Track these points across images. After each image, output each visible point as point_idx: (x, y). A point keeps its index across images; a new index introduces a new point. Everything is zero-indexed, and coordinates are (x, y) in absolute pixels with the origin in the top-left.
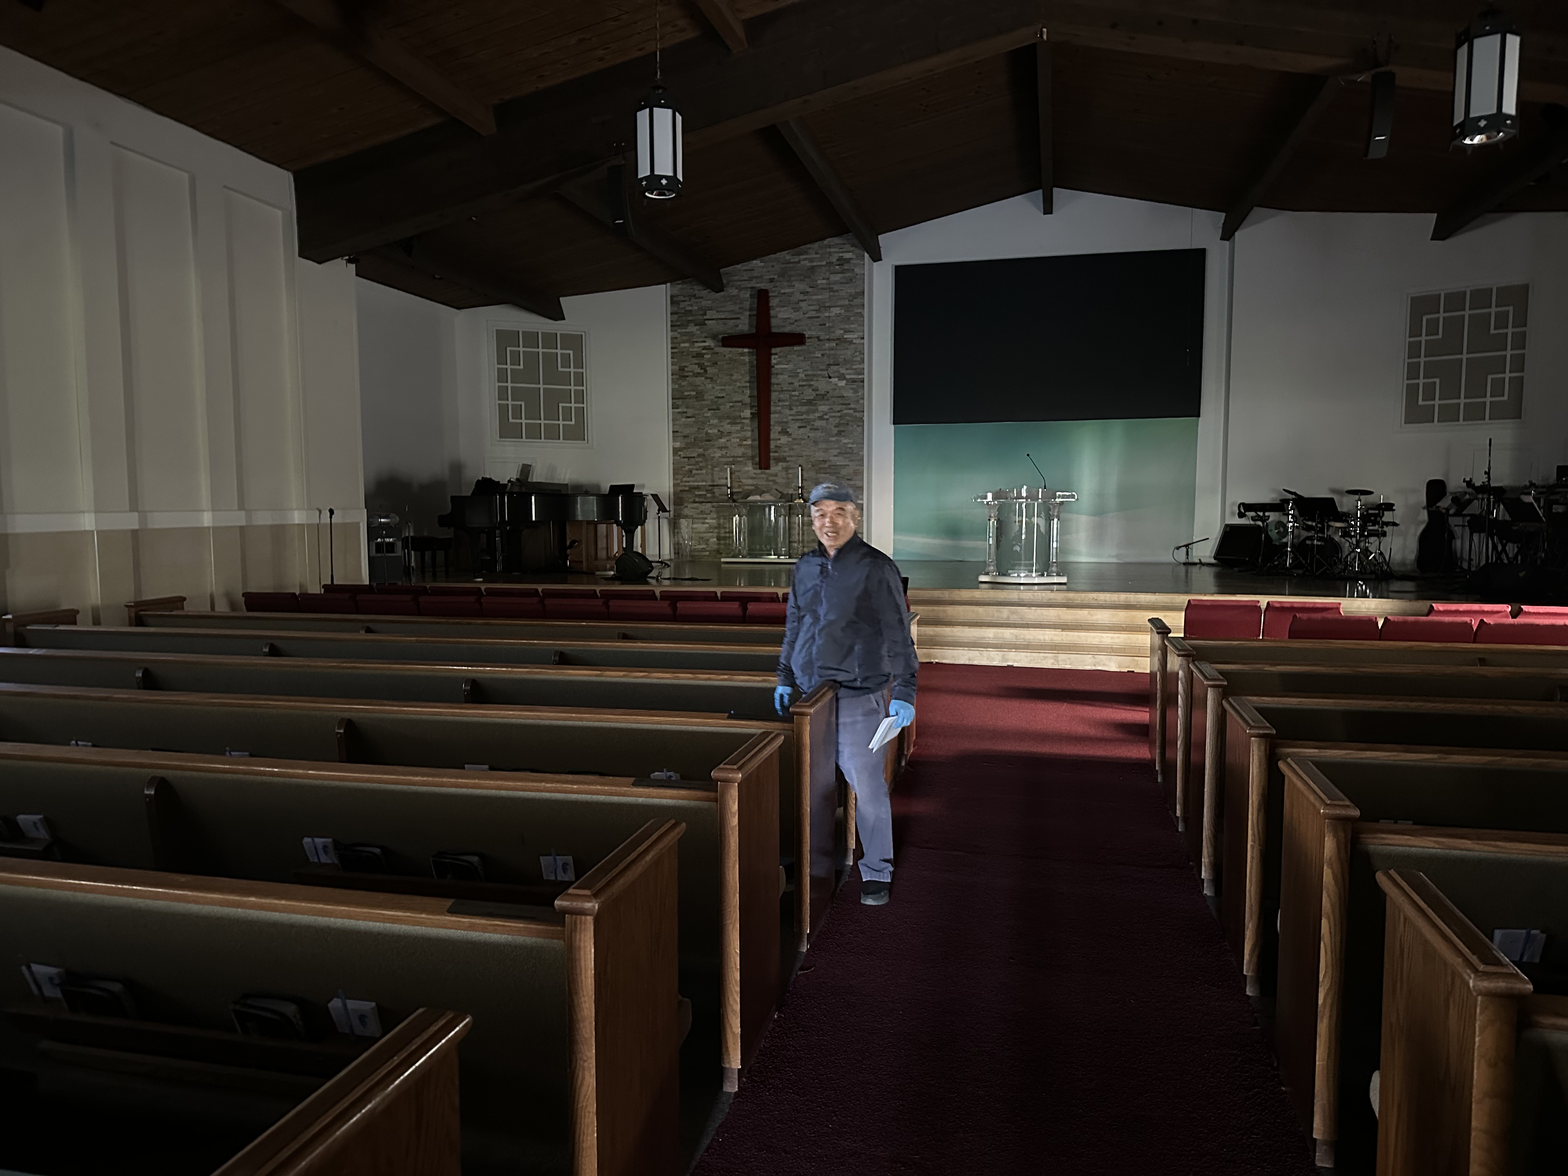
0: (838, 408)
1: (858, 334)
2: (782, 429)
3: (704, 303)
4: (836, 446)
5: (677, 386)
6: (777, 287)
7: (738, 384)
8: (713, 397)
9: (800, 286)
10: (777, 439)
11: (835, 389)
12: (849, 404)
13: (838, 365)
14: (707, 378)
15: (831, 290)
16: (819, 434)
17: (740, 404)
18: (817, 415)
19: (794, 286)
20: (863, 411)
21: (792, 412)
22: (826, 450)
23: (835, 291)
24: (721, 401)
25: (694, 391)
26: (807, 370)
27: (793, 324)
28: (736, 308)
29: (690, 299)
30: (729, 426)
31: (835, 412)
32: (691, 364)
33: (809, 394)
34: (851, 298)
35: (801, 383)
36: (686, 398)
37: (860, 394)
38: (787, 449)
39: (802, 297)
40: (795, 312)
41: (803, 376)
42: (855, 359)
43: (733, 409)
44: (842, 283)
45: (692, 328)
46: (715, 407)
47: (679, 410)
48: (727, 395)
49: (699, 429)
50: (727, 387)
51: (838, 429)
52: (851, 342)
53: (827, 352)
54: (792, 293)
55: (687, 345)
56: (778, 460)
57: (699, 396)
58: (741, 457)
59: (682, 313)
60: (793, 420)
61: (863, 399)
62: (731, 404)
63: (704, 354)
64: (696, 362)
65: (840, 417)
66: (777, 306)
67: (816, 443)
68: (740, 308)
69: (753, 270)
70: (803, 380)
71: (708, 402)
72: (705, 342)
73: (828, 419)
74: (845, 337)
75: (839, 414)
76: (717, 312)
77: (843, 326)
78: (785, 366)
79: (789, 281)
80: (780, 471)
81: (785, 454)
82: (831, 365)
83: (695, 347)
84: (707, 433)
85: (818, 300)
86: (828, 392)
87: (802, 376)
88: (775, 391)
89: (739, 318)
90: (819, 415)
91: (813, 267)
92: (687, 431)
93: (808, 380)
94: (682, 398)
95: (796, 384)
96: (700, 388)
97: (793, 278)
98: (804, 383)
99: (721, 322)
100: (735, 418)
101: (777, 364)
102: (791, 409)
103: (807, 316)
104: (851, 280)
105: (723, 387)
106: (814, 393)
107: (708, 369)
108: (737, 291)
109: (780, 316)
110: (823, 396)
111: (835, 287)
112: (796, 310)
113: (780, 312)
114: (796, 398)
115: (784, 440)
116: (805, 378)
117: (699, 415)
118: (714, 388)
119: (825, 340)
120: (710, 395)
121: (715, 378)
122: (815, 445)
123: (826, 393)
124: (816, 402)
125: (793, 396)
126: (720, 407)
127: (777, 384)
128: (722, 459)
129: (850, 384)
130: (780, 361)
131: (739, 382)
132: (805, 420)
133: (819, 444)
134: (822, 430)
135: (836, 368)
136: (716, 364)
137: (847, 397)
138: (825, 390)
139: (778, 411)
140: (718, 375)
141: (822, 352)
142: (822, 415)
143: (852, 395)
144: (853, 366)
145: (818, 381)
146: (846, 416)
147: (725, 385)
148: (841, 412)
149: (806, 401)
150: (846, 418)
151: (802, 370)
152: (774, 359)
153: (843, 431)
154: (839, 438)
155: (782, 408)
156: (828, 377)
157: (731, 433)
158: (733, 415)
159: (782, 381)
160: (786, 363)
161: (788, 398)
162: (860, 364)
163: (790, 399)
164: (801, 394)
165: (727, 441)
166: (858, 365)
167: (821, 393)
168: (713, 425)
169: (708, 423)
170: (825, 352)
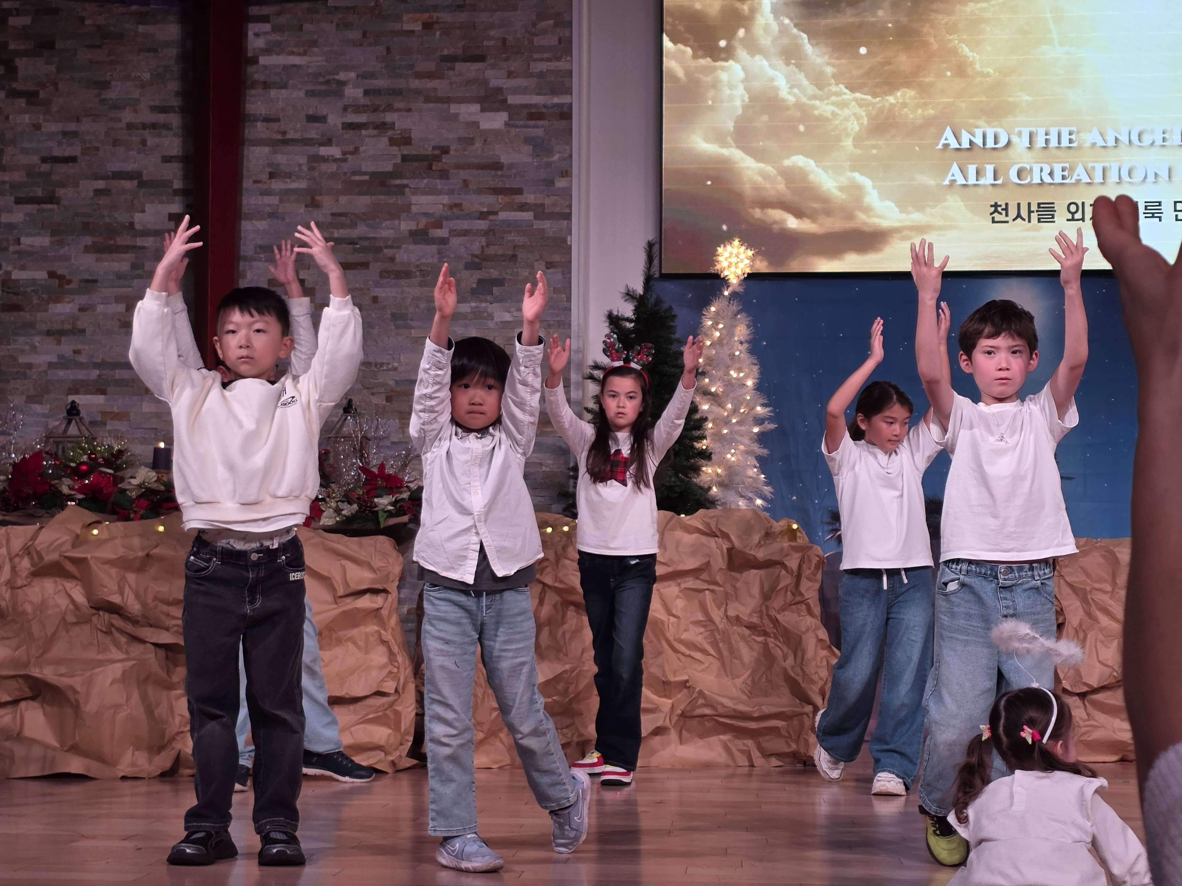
7: (127, 116)
8: (35, 159)
12: (519, 191)
13: (480, 58)
14: (14, 94)
17: (129, 185)
18: (406, 226)
20: (568, 217)
24: (61, 169)
26: (371, 75)
31: (469, 216)
33: (376, 155)
35: (351, 118)
37: (556, 157)
41: (359, 92)
42: (538, 41)
46: (39, 192)
48: (85, 152)
50: (86, 126)
51: (478, 275)
53: (447, 17)
61: (566, 173)
62: (101, 184)
70: (358, 109)
71: (18, 176)
73: (444, 241)
75: (482, 225)
78: (296, 60)
82: (455, 59)
84: (8, 283)
86: (445, 150)
87: (353, 92)
90: (412, 226)
93: (375, 110)
95: (335, 120)
98: (362, 118)
101: (267, 51)
105: (72, 127)
106: (398, 151)
107: (18, 62)
114: (332, 167)
116: (362, 101)
118: (37, 127)
120: (25, 151)
121: (42, 95)
122: (397, 327)
123: (437, 152)
124: (405, 182)
125: (325, 159)
126: (61, 192)
127: (267, 120)
128: (61, 373)
129: (521, 123)
130: (278, 44)
131: (135, 111)
132: (366, 243)
133: (413, 324)
134: (423, 276)
135: (472, 69)
136: (50, 45)
137: (511, 166)
138: (433, 144)
139: (268, 209)
140: (55, 85)
141: (426, 15)
142: (421, 226)
143: (530, 160)
144: (532, 65)
145: (409, 110)
146: (510, 232)
147: (78, 120)
148: (492, 217)
149: (366, 178)
150: (510, 237)
151: (353, 75)
152: (257, 35)
153: (499, 282)
154: (484, 305)
155: (281, 201)
156: (448, 100)
157: (95, 281)
158: (107, 220)
159: (283, 110)
160: (295, 50)
161: (305, 168)
162: (558, 59)
163: (311, 169)
164: (352, 153)
165: (82, 309)
166: (549, 60)
167: (422, 152)
168: (30, 254)
169: (17, 248)
170: (435, 15)
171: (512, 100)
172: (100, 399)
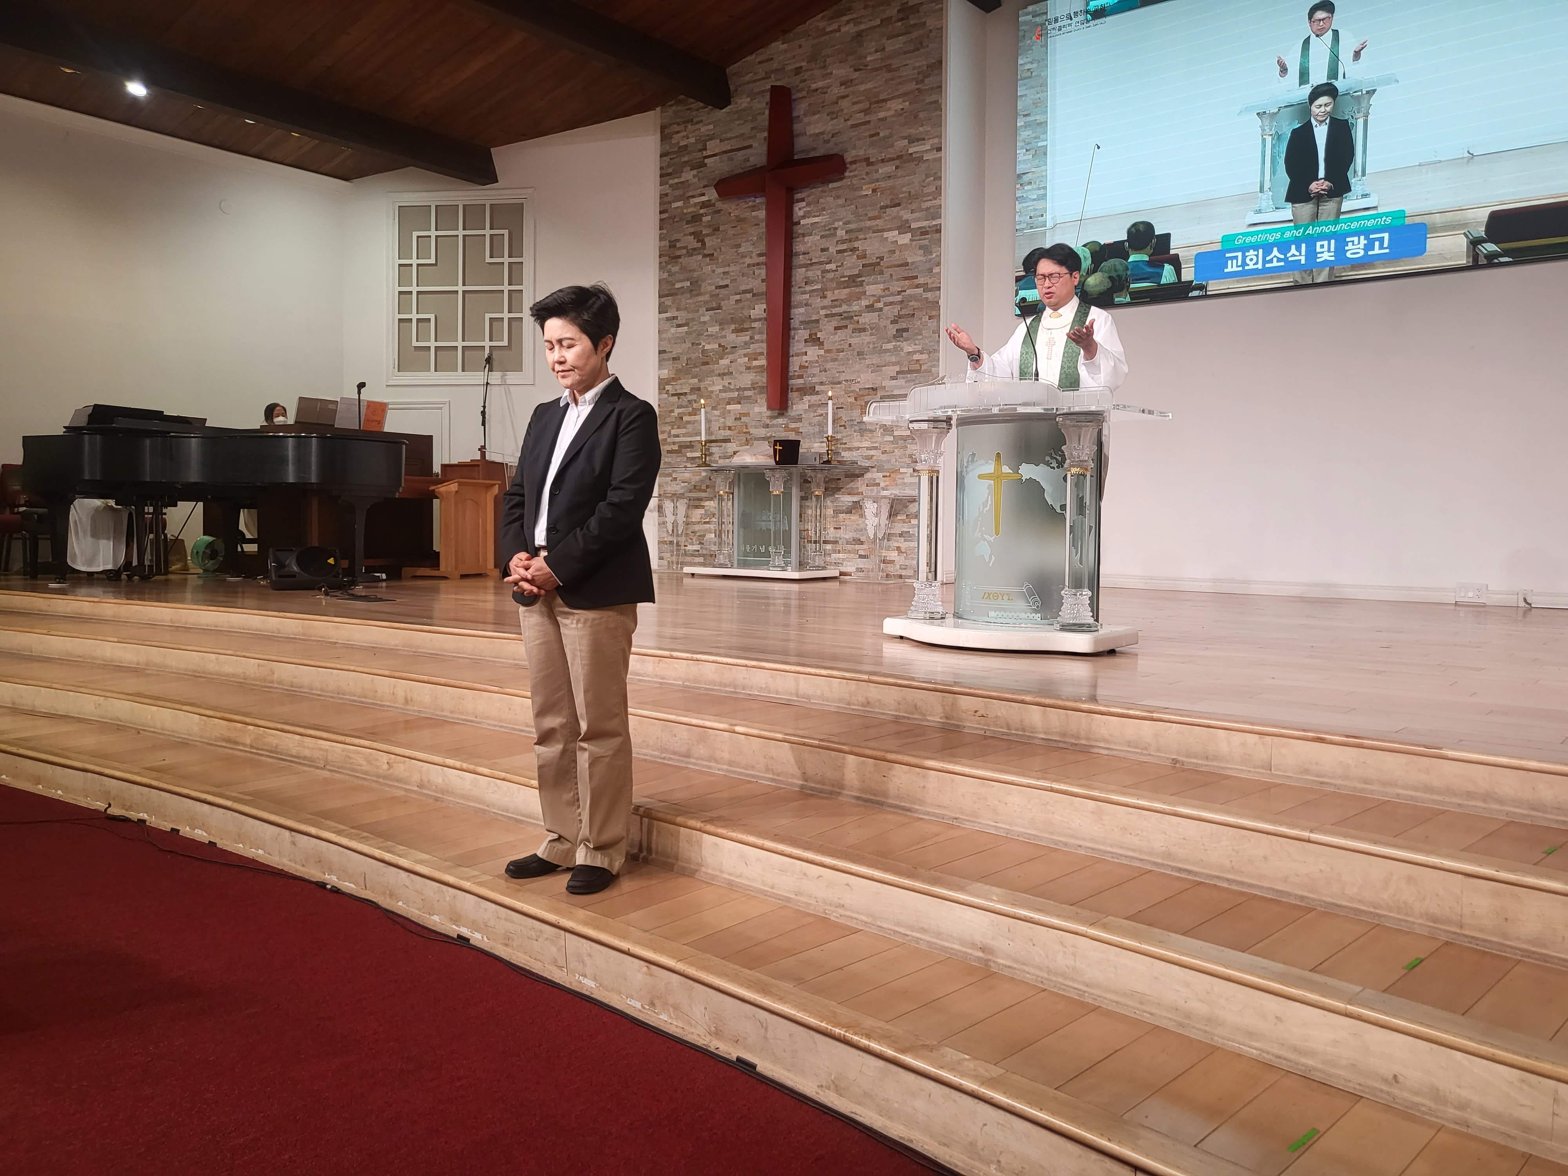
0: (896, 287)
1: (931, 141)
2: (810, 335)
3: (704, 129)
4: (893, 359)
5: (666, 275)
6: (805, 81)
7: (748, 261)
8: (714, 287)
9: (840, 71)
10: (803, 354)
11: (893, 252)
12: (916, 277)
13: (899, 205)
14: (705, 256)
15: (889, 69)
16: (866, 338)
17: (749, 296)
18: (864, 303)
19: (831, 73)
20: (939, 289)
22: (877, 368)
23: (895, 70)
24: (723, 292)
25: (688, 280)
26: (849, 222)
27: (828, 141)
28: (746, 129)
29: (686, 127)
30: (735, 335)
31: (892, 295)
32: (685, 235)
33: (852, 265)
34: (921, 77)
35: (840, 247)
36: (676, 294)
37: (934, 255)
38: (816, 371)
39: (843, 90)
40: (832, 119)
41: (844, 233)
42: (926, 190)
43: (740, 305)
44: (905, 53)
45: (688, 175)
46: (714, 305)
47: (668, 315)
48: (732, 281)
49: (693, 344)
50: (732, 268)
51: (897, 326)
52: (920, 160)
53: (882, 184)
54: (828, 87)
55: (680, 204)
56: (803, 391)
57: (695, 288)
58: (749, 389)
59: (674, 153)
60: (827, 316)
61: (939, 264)
62: (738, 297)
63: (702, 215)
64: (692, 230)
65: (902, 302)
66: (805, 114)
67: (861, 354)
68: (752, 129)
69: (772, 59)
70: (844, 242)
71: (707, 297)
72: (703, 195)
73: (881, 310)
74: (911, 151)
75: (899, 298)
76: (721, 141)
77: (907, 132)
78: (816, 220)
79: (824, 67)
80: (806, 411)
81: (815, 380)
82: (887, 207)
83: (690, 207)
84: (704, 351)
85: (867, 91)
86: (882, 258)
87: (841, 233)
88: (801, 266)
89: (750, 147)
90: (867, 303)
91: (859, 35)
92: (677, 350)
93: (850, 241)
94: (671, 295)
95: (833, 250)
96: (695, 274)
97: (829, 60)
98: (844, 247)
99: (725, 156)
100: (743, 321)
101: (804, 217)
102: (825, 297)
103: (850, 123)
104: (921, 43)
105: (727, 269)
106: (861, 262)
107: (706, 240)
108: (749, 99)
109: (812, 130)
110: (874, 267)
111: (895, 62)
112: (834, 115)
113: (809, 123)
114: (832, 275)
115: (813, 353)
116: (845, 237)
117: (693, 320)
118: (713, 271)
119: (878, 162)
120: (709, 284)
121: (715, 255)
122: (860, 359)
123: (878, 260)
124: (863, 279)
125: (828, 271)
126: (722, 303)
127: (804, 254)
128: (724, 394)
129: (917, 238)
130: (809, 212)
131: (751, 257)
132: (845, 315)
133: (866, 357)
134: (872, 330)
135: (894, 211)
136: (717, 229)
137: (913, 263)
138: (877, 256)
139: (805, 302)
140: (720, 248)
141: (874, 184)
142: (871, 303)
143: (922, 258)
144: (922, 204)
145: (866, 239)
146: (911, 301)
147: (729, 266)
148: (903, 293)
149: (847, 279)
150: (911, 304)
151: (841, 223)
152: (800, 209)
153: (906, 330)
154: (899, 343)
155: (810, 296)
156: (883, 230)
157: (736, 347)
158: (740, 315)
159: (811, 247)
160: (816, 214)
161: (820, 277)
162: (935, 199)
163: (823, 277)
164: (839, 266)
165: (731, 362)
166: (931, 200)
167: (871, 261)
168: (712, 335)
169: (706, 334)
170: (877, 184)
171: (914, 225)
172: (738, 406)
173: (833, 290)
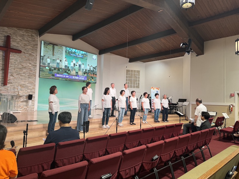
2: (12, 75)
4: (28, 81)
9: (19, 38)
10: (10, 77)
11: (28, 66)
12: (32, 71)
15: (29, 42)
16: (23, 77)
18: (22, 72)
21: (15, 70)
22: (25, 82)
31: (28, 72)
33: (20, 66)
34: (34, 45)
35: (18, 63)
38: (12, 80)
39: (20, 41)
40: (17, 44)
44: (32, 41)
52: (33, 56)
54: (17, 39)
56: (9, 83)
60: (15, 72)
61: (36, 70)
66: (12, 41)
67: (22, 79)
73: (26, 74)
74: (32, 54)
77: (31, 51)
80: (9, 86)
82: (27, 60)
85: (25, 43)
91: (24, 34)
93: (20, 63)
97: (17, 35)
102: (14, 69)
103: (21, 46)
104: (34, 41)
106: (22, 67)
109: (13, 44)
111: (30, 41)
115: (12, 77)
119: (26, 53)
129: (33, 66)
132: (19, 73)
135: (29, 61)
138: (25, 66)
141: (25, 56)
144: (34, 62)
145: (23, 63)
146: (31, 74)
149: (19, 68)
151: (18, 60)
153: (30, 77)
156: (27, 63)
160: (13, 57)
163: (14, 67)
173: (17, 69)
